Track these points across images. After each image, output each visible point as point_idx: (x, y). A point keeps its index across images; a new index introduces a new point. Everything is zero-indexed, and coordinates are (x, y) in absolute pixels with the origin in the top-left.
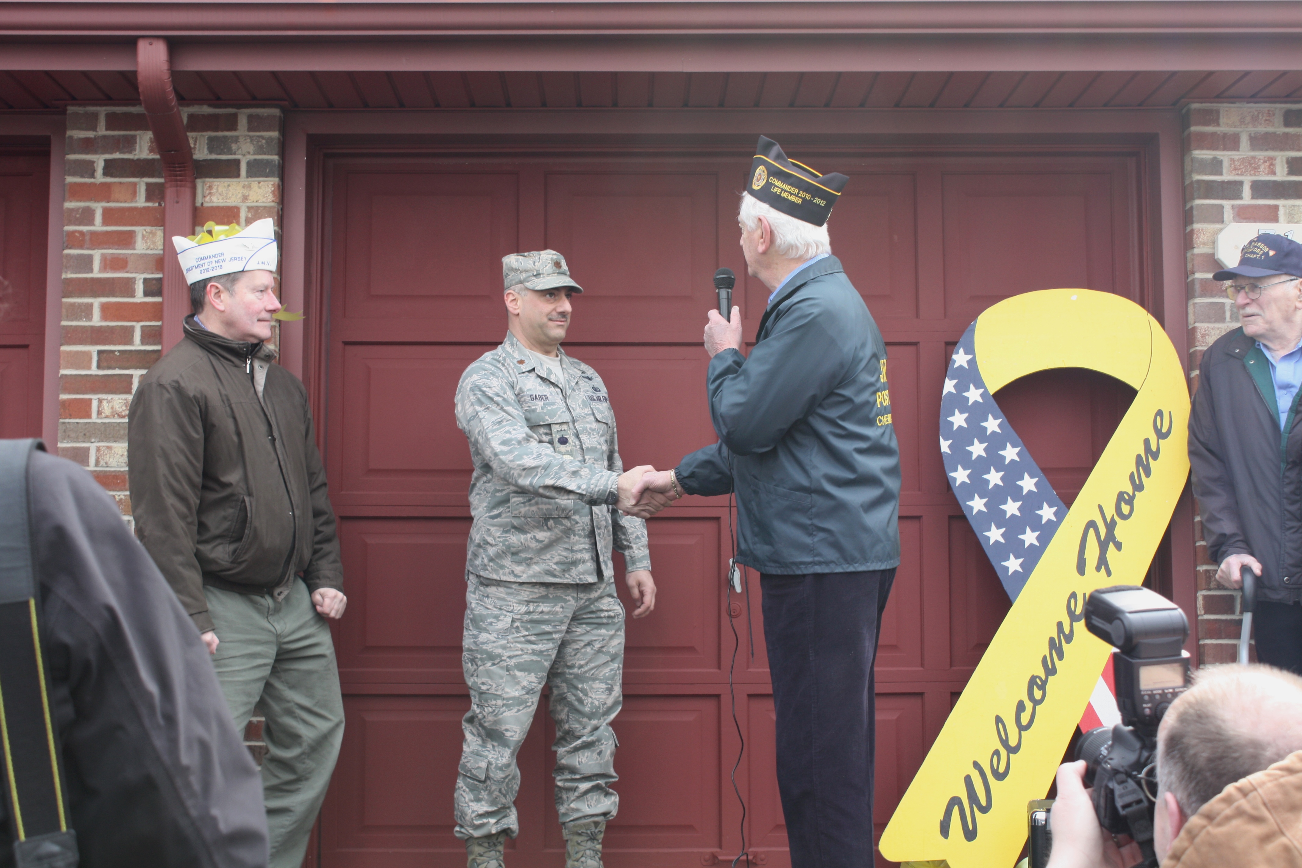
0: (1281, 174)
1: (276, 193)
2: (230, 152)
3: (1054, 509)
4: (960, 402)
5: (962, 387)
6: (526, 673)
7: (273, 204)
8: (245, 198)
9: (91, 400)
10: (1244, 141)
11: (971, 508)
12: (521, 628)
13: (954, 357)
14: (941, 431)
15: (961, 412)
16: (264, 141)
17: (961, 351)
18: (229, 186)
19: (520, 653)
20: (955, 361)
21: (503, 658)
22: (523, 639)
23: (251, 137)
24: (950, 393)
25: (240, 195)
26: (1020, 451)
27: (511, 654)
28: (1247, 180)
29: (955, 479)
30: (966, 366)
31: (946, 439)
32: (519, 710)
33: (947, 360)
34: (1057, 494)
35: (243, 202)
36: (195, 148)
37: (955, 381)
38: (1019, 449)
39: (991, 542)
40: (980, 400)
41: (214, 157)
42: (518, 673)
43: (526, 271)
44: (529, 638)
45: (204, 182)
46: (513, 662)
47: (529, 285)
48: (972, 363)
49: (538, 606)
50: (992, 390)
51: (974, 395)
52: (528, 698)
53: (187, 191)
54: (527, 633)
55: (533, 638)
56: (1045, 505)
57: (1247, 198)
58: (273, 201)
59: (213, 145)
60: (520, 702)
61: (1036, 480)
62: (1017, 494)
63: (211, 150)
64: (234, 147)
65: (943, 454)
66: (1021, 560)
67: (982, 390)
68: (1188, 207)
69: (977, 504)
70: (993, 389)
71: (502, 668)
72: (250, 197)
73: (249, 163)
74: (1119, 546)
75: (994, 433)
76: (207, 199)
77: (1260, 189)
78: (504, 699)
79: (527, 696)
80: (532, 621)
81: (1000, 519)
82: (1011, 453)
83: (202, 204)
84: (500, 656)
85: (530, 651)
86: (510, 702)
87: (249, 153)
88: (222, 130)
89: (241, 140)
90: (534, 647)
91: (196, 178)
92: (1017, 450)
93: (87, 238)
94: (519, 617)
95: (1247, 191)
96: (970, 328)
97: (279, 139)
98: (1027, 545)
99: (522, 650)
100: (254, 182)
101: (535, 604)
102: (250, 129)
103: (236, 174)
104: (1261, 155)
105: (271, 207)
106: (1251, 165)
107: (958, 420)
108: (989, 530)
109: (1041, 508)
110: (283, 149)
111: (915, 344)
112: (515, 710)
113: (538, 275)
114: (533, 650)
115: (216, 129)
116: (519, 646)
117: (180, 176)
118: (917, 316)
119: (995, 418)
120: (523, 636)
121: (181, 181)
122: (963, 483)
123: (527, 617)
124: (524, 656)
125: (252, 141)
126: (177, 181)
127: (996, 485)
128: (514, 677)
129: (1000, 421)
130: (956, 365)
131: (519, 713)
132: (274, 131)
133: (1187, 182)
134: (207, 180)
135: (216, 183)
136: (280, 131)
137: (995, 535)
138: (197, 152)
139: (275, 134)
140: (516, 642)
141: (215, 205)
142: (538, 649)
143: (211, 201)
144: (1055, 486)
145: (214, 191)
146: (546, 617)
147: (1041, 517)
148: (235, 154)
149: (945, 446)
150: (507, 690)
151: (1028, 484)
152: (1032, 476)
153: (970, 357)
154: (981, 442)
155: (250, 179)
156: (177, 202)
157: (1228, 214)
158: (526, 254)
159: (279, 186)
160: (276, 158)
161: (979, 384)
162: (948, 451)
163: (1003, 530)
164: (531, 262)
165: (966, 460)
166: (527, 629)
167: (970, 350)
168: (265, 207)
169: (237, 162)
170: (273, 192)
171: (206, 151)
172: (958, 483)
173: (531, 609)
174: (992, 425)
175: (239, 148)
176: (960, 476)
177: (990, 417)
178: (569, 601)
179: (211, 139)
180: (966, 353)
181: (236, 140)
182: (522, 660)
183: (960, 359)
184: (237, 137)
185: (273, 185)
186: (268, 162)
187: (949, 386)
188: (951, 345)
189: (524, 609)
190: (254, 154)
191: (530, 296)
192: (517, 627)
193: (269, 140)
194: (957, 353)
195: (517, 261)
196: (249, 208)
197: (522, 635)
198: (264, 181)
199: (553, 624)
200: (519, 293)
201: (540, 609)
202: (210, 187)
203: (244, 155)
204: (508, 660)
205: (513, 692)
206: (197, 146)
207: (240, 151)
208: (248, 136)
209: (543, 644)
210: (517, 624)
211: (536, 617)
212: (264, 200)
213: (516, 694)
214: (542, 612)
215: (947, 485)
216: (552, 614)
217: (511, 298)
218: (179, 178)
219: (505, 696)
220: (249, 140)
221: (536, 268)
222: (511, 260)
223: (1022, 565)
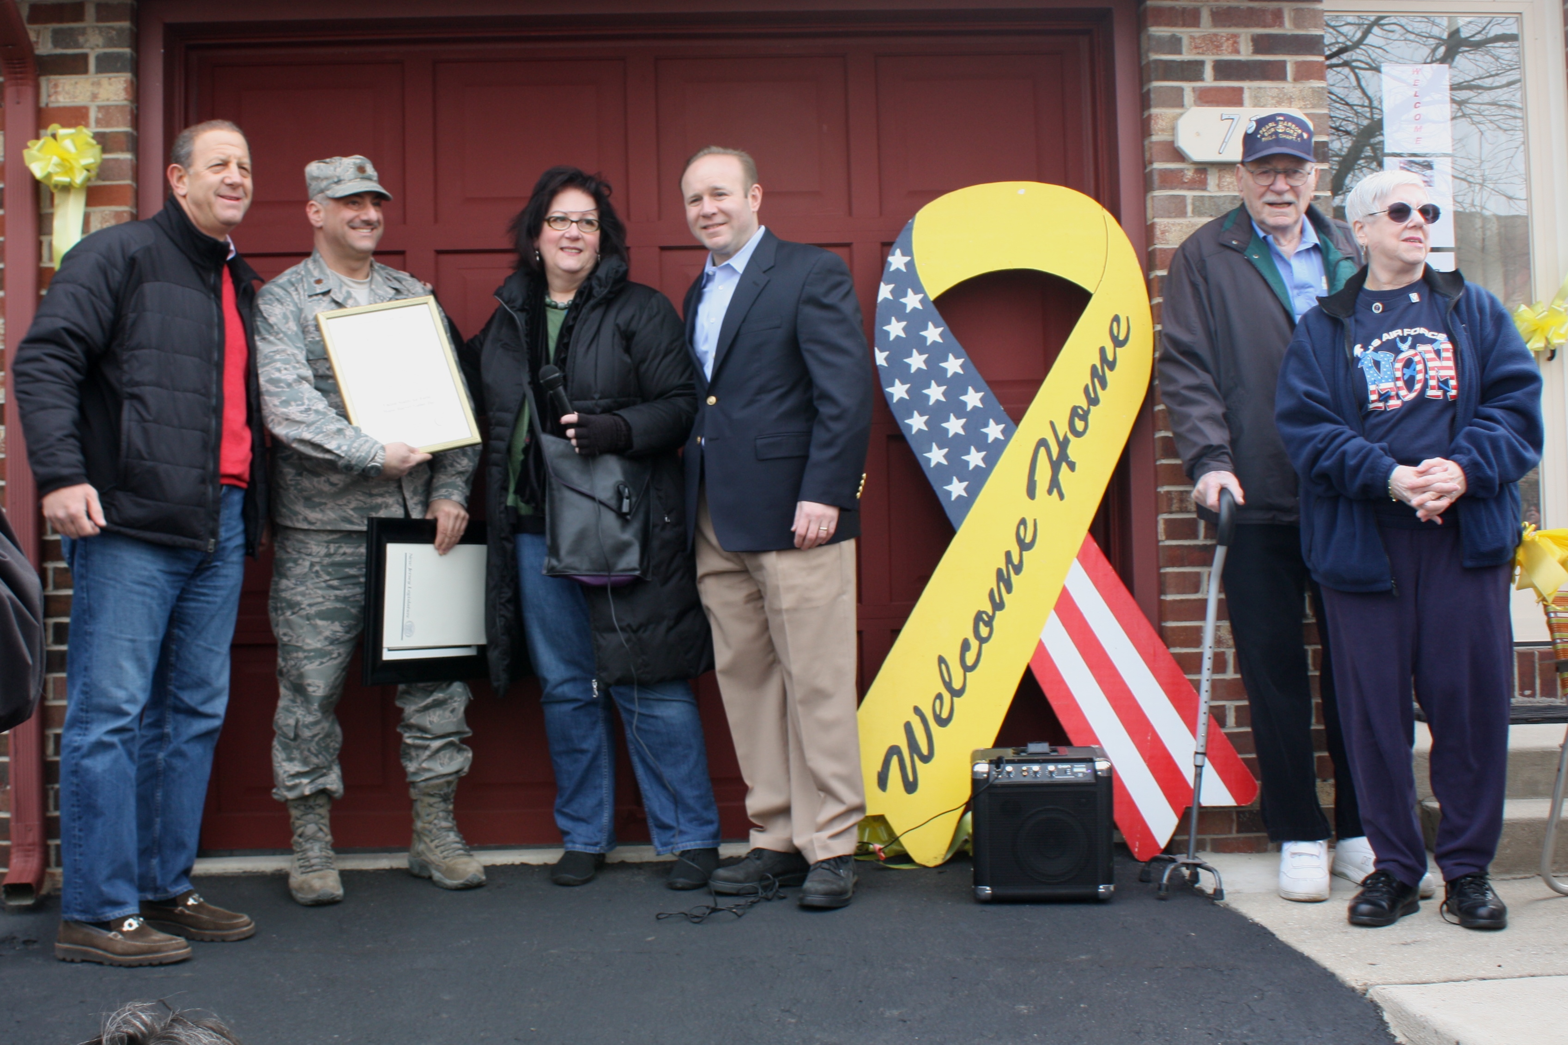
0: (1246, 53)
1: (129, 90)
2: (77, 45)
3: (1002, 426)
4: (897, 309)
5: (901, 292)
6: (329, 622)
7: (125, 103)
8: (94, 97)
10: (1205, 17)
11: (910, 427)
12: (321, 573)
13: (890, 259)
14: (877, 341)
15: (899, 320)
16: (114, 33)
17: (898, 252)
18: (76, 83)
19: (321, 600)
20: (890, 264)
21: (303, 606)
22: (323, 585)
23: (100, 29)
24: (886, 299)
25: (89, 94)
26: (964, 362)
27: (312, 601)
28: (1209, 60)
29: (892, 395)
30: (903, 269)
31: (882, 351)
32: (322, 663)
33: (883, 263)
34: (1005, 410)
35: (92, 101)
36: (37, 43)
37: (892, 286)
38: (962, 360)
39: (933, 464)
40: (920, 307)
41: (59, 51)
42: (320, 623)
43: (327, 178)
44: (331, 583)
45: (48, 80)
46: (313, 611)
47: (329, 193)
48: (910, 265)
49: (340, 547)
50: (932, 296)
51: (912, 301)
52: (333, 650)
53: (29, 91)
54: (328, 578)
55: (335, 583)
56: (991, 422)
57: (1209, 80)
58: (126, 99)
59: (58, 38)
60: (321, 654)
61: (981, 394)
62: (960, 410)
63: (56, 44)
64: (81, 39)
65: (879, 367)
66: (966, 483)
67: (921, 296)
68: (1145, 89)
69: (917, 423)
70: (933, 293)
71: (301, 617)
72: (100, 96)
73: (99, 58)
74: (1072, 466)
75: (934, 343)
76: (53, 98)
77: (1224, 70)
78: (305, 651)
79: (331, 648)
80: (333, 564)
81: (943, 439)
82: (953, 365)
83: (47, 105)
84: (298, 604)
85: (333, 598)
86: (312, 654)
87: (98, 46)
88: (68, 21)
89: (89, 31)
90: (338, 592)
91: (39, 75)
92: (961, 361)
94: (317, 560)
95: (1208, 72)
96: (907, 226)
97: (131, 30)
98: (971, 467)
99: (324, 597)
100: (104, 78)
101: (337, 545)
102: (99, 19)
103: (84, 71)
104: (1223, 31)
105: (123, 106)
106: (1214, 43)
107: (895, 329)
108: (930, 450)
109: (986, 425)
110: (137, 41)
111: (848, 245)
112: (317, 663)
113: (339, 182)
114: (336, 596)
115: (61, 21)
116: (320, 592)
117: (21, 73)
118: (850, 214)
119: (936, 326)
120: (325, 581)
121: (21, 79)
122: (901, 400)
123: (327, 561)
124: (327, 603)
125: (101, 32)
126: (17, 79)
127: (938, 401)
128: (315, 627)
129: (941, 329)
130: (892, 268)
131: (323, 666)
132: (125, 20)
133: (1144, 62)
134: (52, 77)
135: (62, 81)
136: (132, 21)
137: (936, 456)
138: (40, 46)
139: (126, 24)
140: (317, 588)
141: (61, 105)
142: (342, 595)
143: (57, 101)
144: (1002, 400)
145: (60, 89)
146: (350, 559)
147: (986, 436)
148: (82, 47)
149: (881, 358)
150: (308, 641)
151: (973, 399)
152: (977, 390)
153: (908, 259)
154: (921, 353)
155: (100, 75)
156: (18, 103)
157: (1189, 97)
158: (328, 160)
159: (132, 82)
160: (127, 50)
161: (918, 288)
162: (885, 364)
163: (946, 450)
164: (332, 168)
165: (904, 373)
166: (329, 574)
167: (907, 251)
168: (117, 106)
169: (85, 57)
170: (126, 89)
171: (50, 45)
172: (895, 400)
173: (332, 551)
174: (933, 334)
175: (87, 41)
176: (898, 391)
177: (930, 325)
179: (55, 32)
180: (904, 254)
181: (83, 31)
182: (324, 608)
183: (897, 261)
184: (84, 29)
185: (126, 81)
186: (119, 56)
187: (885, 291)
188: (887, 246)
189: (323, 551)
190: (104, 47)
191: (332, 204)
192: (317, 572)
193: (120, 31)
194: (893, 255)
195: (318, 168)
196: (100, 108)
197: (322, 580)
198: (115, 77)
200: (320, 203)
201: (342, 551)
202: (56, 86)
203: (92, 48)
204: (308, 608)
205: (313, 643)
206: (40, 40)
207: (88, 45)
208: (97, 27)
209: (348, 589)
210: (317, 568)
211: (338, 559)
212: (116, 98)
213: (319, 645)
214: (344, 554)
215: (883, 401)
216: (356, 556)
217: (314, 209)
218: (19, 76)
219: (306, 647)
220: (97, 32)
221: (337, 174)
222: (314, 169)
223: (966, 489)
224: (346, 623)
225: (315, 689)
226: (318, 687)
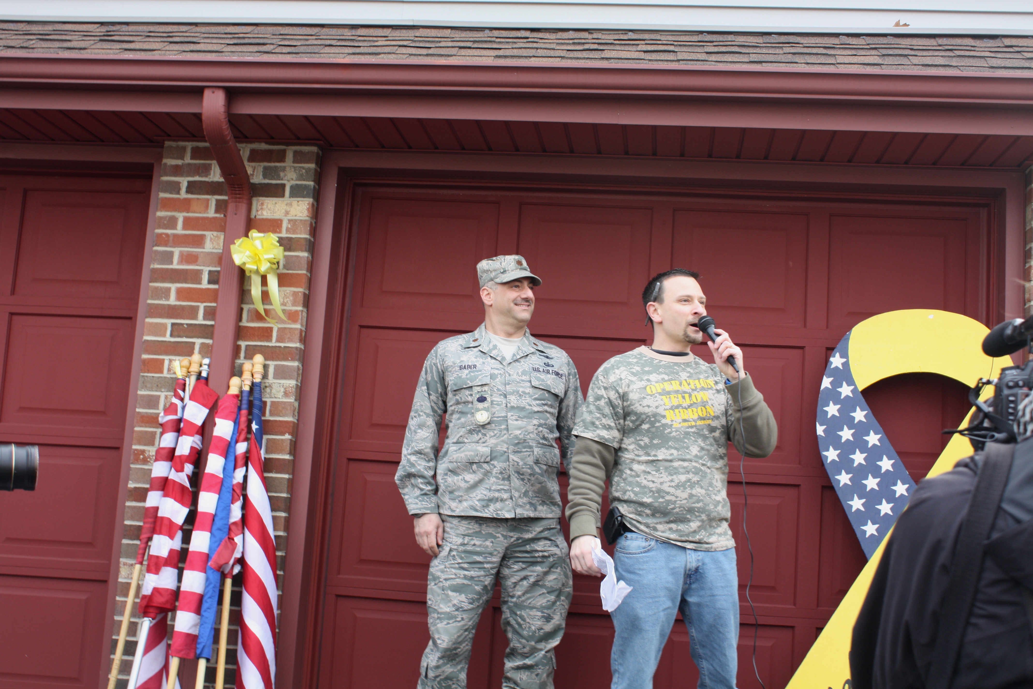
1: (310, 210)
2: (279, 178)
3: (907, 486)
4: (834, 396)
5: (836, 384)
6: (458, 594)
7: (307, 218)
8: (287, 213)
9: (164, 360)
11: (839, 481)
12: (456, 557)
13: (832, 359)
14: (818, 418)
15: (835, 404)
16: (304, 171)
17: (838, 355)
18: (276, 203)
19: (454, 576)
20: (832, 363)
21: (441, 580)
22: (457, 566)
23: (295, 168)
24: (826, 388)
25: (283, 211)
26: (881, 437)
27: (447, 577)
29: (827, 457)
30: (841, 367)
31: (821, 425)
32: (449, 623)
33: (826, 362)
34: (910, 474)
35: (285, 216)
36: (253, 175)
37: (831, 379)
38: (880, 436)
39: (853, 510)
40: (851, 395)
41: (267, 181)
42: (451, 593)
43: (495, 271)
44: (463, 565)
45: (258, 200)
46: (447, 584)
48: (846, 365)
49: (472, 539)
50: (861, 387)
51: (846, 391)
52: (458, 615)
53: (244, 207)
54: (460, 561)
55: (466, 566)
56: (899, 482)
58: (307, 216)
59: (267, 173)
60: (449, 616)
61: (892, 461)
62: (876, 472)
63: (265, 177)
64: (282, 174)
65: (819, 437)
66: (877, 526)
67: (852, 387)
68: (1027, 248)
69: (844, 479)
70: (861, 386)
71: (439, 587)
72: (291, 213)
73: (292, 187)
75: (860, 421)
76: (259, 213)
78: (438, 613)
79: (457, 613)
80: (465, 552)
81: (862, 492)
82: (873, 439)
83: (255, 216)
84: (439, 578)
85: (462, 576)
86: (443, 616)
87: (292, 179)
88: (274, 162)
89: (288, 169)
90: (466, 573)
91: (252, 197)
92: (879, 436)
93: (171, 239)
94: (455, 547)
96: (845, 337)
97: (316, 170)
98: (882, 514)
99: (456, 575)
100: (294, 201)
101: (470, 538)
102: (294, 162)
103: (282, 195)
105: (305, 221)
107: (832, 410)
108: (852, 500)
109: (895, 484)
110: (319, 178)
111: (802, 348)
112: (445, 623)
113: (504, 272)
114: (465, 575)
115: (270, 161)
116: (453, 571)
117: (239, 194)
118: (805, 326)
119: (862, 410)
120: (459, 563)
121: (239, 198)
122: (833, 461)
123: (461, 548)
124: (457, 580)
125: (295, 170)
126: (236, 198)
127: (860, 464)
128: (447, 596)
129: (866, 412)
130: (833, 366)
132: (312, 163)
133: (1028, 228)
134: (261, 198)
135: (266, 201)
136: (317, 164)
137: (857, 504)
138: (255, 177)
139: (312, 166)
140: (452, 568)
141: (264, 217)
142: (469, 575)
143: (262, 214)
144: (908, 466)
145: (265, 207)
146: (478, 549)
147: (895, 492)
148: (282, 180)
149: (820, 430)
150: (441, 606)
151: (886, 464)
152: (889, 459)
153: (844, 360)
154: (849, 428)
155: (292, 199)
156: (236, 214)
158: (494, 258)
159: (313, 205)
160: (312, 183)
161: (851, 382)
162: (823, 434)
163: (864, 500)
164: (498, 263)
165: (837, 443)
166: (462, 558)
167: (844, 355)
168: (301, 220)
169: (283, 186)
170: (308, 209)
171: (261, 177)
172: (829, 461)
173: (466, 542)
174: (860, 415)
175: (285, 175)
176: (831, 455)
177: (858, 409)
178: (499, 537)
179: (265, 168)
180: (841, 357)
181: (284, 169)
182: (455, 583)
183: (836, 361)
184: (285, 167)
185: (308, 204)
186: (306, 187)
187: (826, 382)
188: (830, 350)
189: (460, 541)
190: (296, 180)
191: (499, 288)
192: (454, 556)
193: (308, 170)
194: (834, 356)
195: (487, 264)
196: (290, 221)
197: (456, 562)
198: (302, 201)
199: (483, 555)
200: (491, 288)
201: (472, 542)
202: (262, 204)
203: (289, 181)
204: (444, 581)
205: (445, 608)
206: (255, 173)
207: (286, 178)
208: (293, 167)
209: (475, 571)
210: (454, 553)
211: (469, 548)
212: (301, 215)
213: (448, 610)
214: (474, 545)
215: (820, 462)
216: (483, 548)
217: (486, 293)
218: (238, 196)
219: (440, 611)
220: (293, 170)
221: (503, 266)
222: (484, 265)
223: (877, 530)
224: (470, 596)
225: (441, 642)
226: (444, 641)
